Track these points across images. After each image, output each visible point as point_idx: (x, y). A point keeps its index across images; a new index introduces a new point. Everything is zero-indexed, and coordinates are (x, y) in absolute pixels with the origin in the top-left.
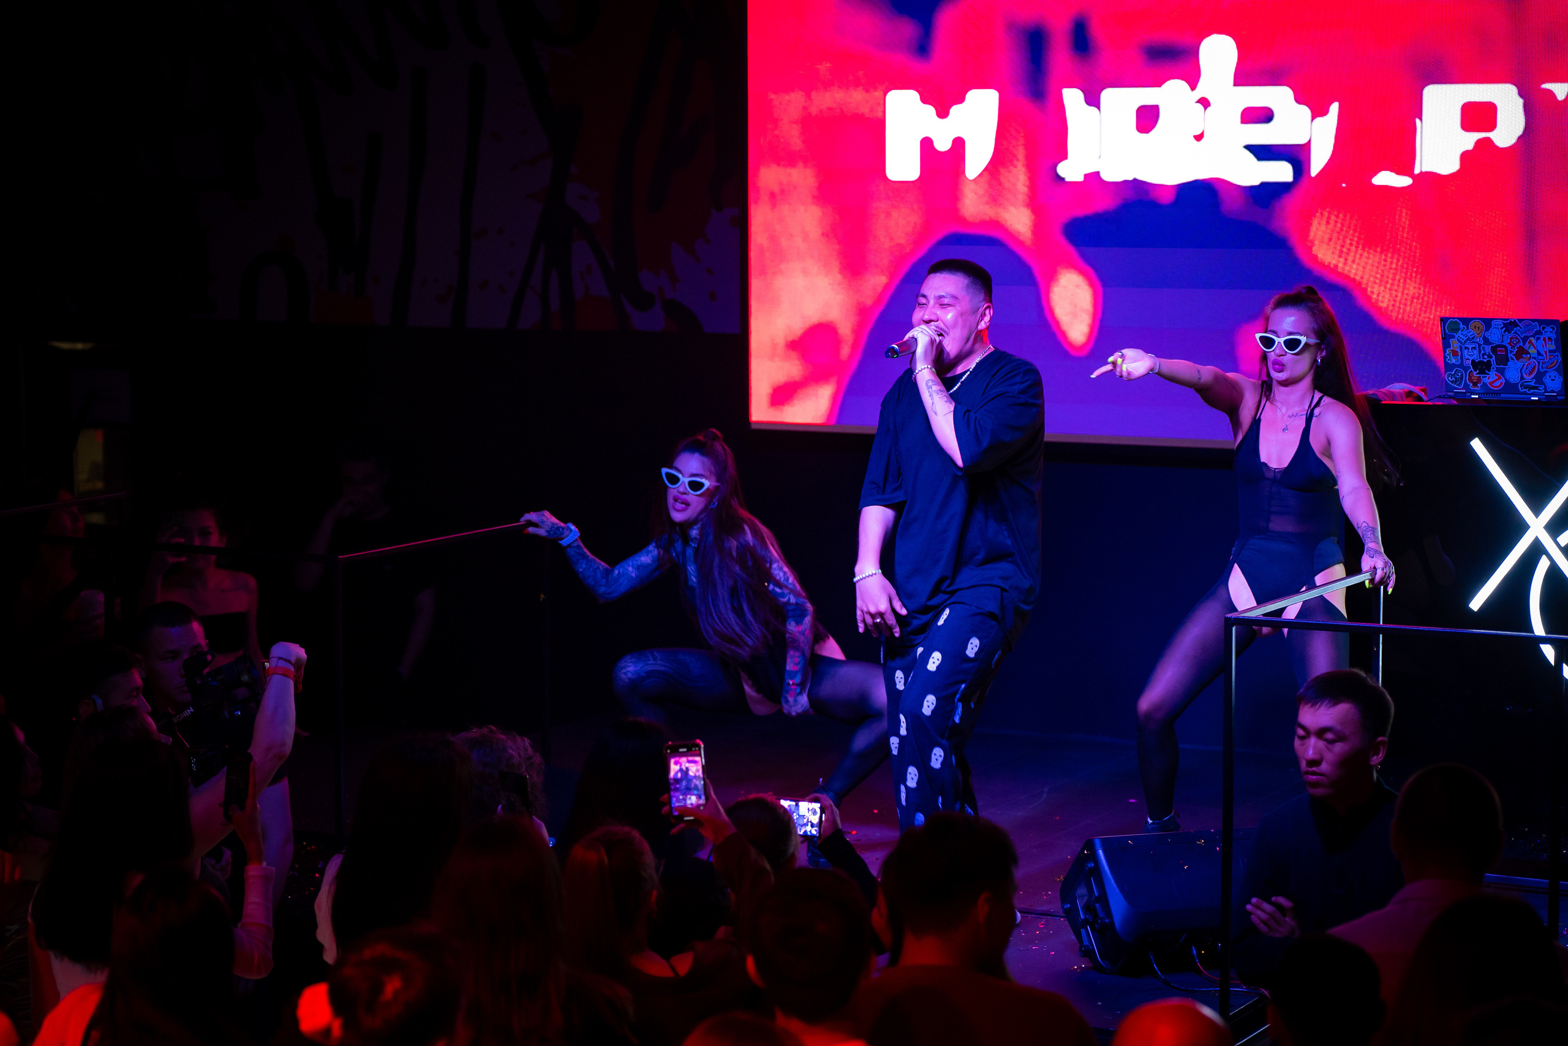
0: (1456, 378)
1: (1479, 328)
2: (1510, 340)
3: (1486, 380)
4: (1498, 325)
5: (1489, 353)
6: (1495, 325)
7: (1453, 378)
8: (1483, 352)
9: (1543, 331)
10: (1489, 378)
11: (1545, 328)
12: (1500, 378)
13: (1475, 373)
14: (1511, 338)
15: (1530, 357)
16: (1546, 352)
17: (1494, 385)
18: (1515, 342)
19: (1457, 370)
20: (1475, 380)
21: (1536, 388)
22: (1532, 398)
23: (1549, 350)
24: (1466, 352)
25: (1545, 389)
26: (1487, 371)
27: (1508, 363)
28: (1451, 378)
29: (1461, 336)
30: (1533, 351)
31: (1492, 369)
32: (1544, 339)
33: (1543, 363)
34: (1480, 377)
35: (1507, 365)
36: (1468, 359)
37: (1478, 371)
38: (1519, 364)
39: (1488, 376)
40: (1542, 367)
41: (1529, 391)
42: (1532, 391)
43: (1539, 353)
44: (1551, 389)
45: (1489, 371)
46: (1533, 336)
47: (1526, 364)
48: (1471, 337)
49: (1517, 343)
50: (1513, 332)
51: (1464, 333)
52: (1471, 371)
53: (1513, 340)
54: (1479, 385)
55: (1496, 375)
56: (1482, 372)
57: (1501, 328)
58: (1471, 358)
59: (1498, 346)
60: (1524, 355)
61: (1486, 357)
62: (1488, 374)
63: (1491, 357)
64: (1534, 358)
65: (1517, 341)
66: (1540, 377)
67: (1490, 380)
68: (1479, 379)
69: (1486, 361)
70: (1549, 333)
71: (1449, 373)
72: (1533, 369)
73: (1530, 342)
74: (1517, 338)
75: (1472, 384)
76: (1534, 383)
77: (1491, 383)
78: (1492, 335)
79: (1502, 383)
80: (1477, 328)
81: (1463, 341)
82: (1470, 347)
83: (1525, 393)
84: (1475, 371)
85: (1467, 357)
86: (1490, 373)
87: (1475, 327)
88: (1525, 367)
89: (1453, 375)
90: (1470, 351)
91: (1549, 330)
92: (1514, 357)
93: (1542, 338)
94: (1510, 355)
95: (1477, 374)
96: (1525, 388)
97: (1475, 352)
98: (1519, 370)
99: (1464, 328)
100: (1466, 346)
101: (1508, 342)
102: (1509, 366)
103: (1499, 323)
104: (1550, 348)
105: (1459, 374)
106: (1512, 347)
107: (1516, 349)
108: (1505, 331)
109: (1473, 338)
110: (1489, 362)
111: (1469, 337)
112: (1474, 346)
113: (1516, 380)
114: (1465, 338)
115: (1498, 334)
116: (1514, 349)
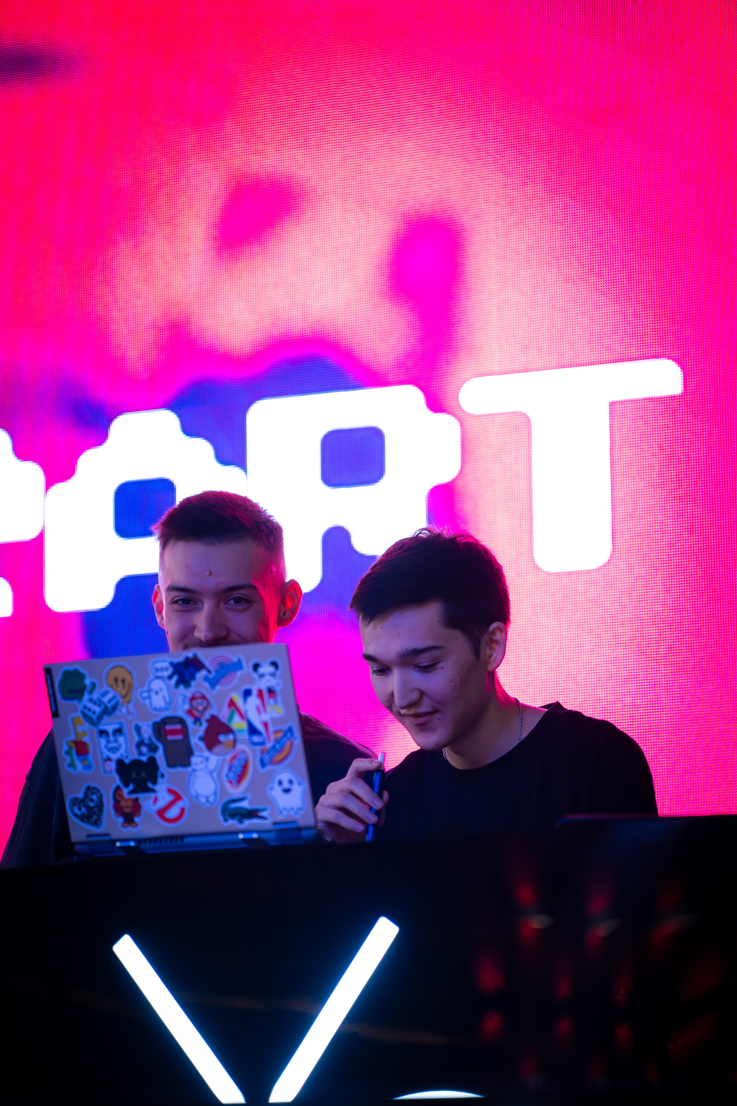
0: (88, 808)
1: (123, 681)
2: (191, 705)
3: (152, 807)
4: (162, 670)
5: (150, 739)
6: (157, 670)
7: (84, 810)
8: (136, 739)
9: (255, 675)
10: (156, 800)
11: (258, 665)
12: (178, 797)
13: (125, 791)
14: (193, 698)
15: (235, 741)
16: (264, 725)
17: (168, 815)
18: (201, 708)
19: (88, 788)
20: (127, 807)
21: (253, 813)
23: (274, 720)
24: (103, 741)
25: (273, 812)
26: (150, 785)
27: (194, 760)
28: (80, 809)
29: (90, 705)
30: (238, 724)
31: (160, 780)
32: (258, 695)
34: (137, 799)
35: (188, 764)
36: (109, 759)
37: (131, 787)
38: (214, 760)
39: (152, 795)
40: (261, 762)
41: (240, 822)
42: (247, 821)
43: (252, 730)
44: (284, 811)
45: (155, 782)
46: (235, 689)
47: (228, 757)
48: (109, 705)
49: (205, 709)
50: (193, 683)
51: (95, 696)
52: (118, 788)
53: (195, 703)
54: (138, 820)
55: (170, 791)
56: (142, 787)
57: (170, 677)
58: (115, 756)
59: (165, 721)
60: (222, 738)
61: (144, 749)
62: (153, 791)
63: (155, 749)
64: (243, 741)
65: (205, 703)
66: (259, 787)
67: (161, 804)
68: (137, 805)
69: (144, 759)
70: (268, 677)
71: (73, 796)
72: (245, 767)
73: (232, 703)
74: (204, 697)
75: (121, 820)
76: (250, 803)
77: (161, 813)
78: (153, 694)
79: (183, 810)
80: (120, 683)
81: (94, 717)
82: (110, 729)
83: (234, 828)
84: (126, 785)
85: (106, 753)
86: (157, 788)
87: (116, 680)
88: (225, 770)
89: (83, 800)
90: (112, 738)
91: (266, 669)
92: (202, 745)
93: (255, 692)
94: (195, 741)
95: (131, 792)
96: (233, 816)
97: (121, 739)
98: (215, 774)
99: (94, 685)
100: (102, 727)
101: (187, 707)
102: (193, 766)
103: (166, 664)
104: (275, 715)
105: (95, 797)
106: (197, 720)
107: (205, 725)
108: (178, 683)
109: (114, 708)
110: (152, 760)
111: (106, 707)
112: (117, 726)
113: (212, 799)
114: (98, 709)
115: (165, 692)
116: (201, 724)
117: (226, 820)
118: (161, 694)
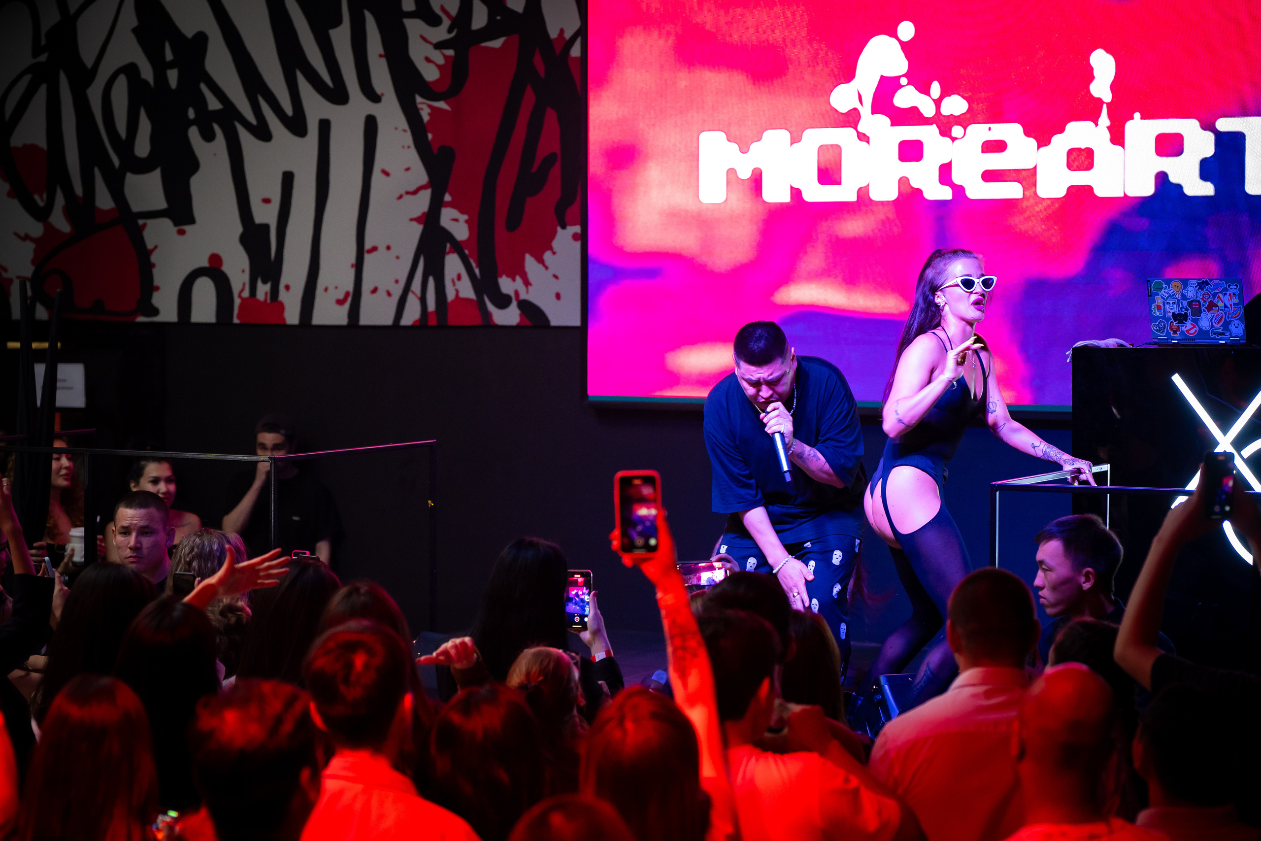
0: (1160, 328)
1: (1178, 287)
2: (1203, 296)
3: (1184, 329)
4: (1193, 284)
5: (1186, 307)
6: (1191, 284)
7: (1158, 328)
8: (1181, 306)
9: (1228, 289)
10: (1186, 327)
11: (1230, 285)
12: (1195, 327)
13: (1175, 323)
14: (1204, 294)
15: (1219, 309)
16: (1231, 305)
17: (1190, 332)
18: (1207, 298)
19: (1160, 321)
20: (1175, 328)
21: (1223, 334)
22: (1220, 342)
23: (1234, 303)
24: (1167, 306)
25: (1230, 334)
26: (1184, 322)
28: (1156, 328)
29: (1164, 294)
30: (1221, 304)
31: (1188, 320)
32: (1230, 295)
33: (1229, 314)
34: (1179, 326)
35: (1200, 316)
36: (1169, 312)
37: (1177, 322)
38: (1210, 315)
39: (1185, 325)
40: (1228, 317)
41: (1218, 336)
42: (1220, 336)
43: (1226, 306)
44: (1235, 334)
45: (1186, 321)
46: (1221, 292)
47: (1216, 314)
50: (1205, 289)
51: (1166, 291)
52: (1172, 322)
53: (1205, 296)
54: (1178, 333)
55: (1192, 324)
56: (1181, 322)
57: (1196, 287)
58: (1173, 311)
59: (1192, 301)
60: (1213, 308)
61: (1184, 310)
62: (1186, 324)
63: (1188, 310)
64: (1222, 310)
65: (1208, 296)
66: (1226, 325)
67: (1187, 329)
68: (1178, 328)
69: (1183, 313)
70: (1233, 289)
71: (1154, 323)
72: (1221, 319)
73: (1219, 297)
74: (1208, 294)
75: (1172, 332)
76: (1222, 330)
77: (1188, 331)
78: (1189, 292)
79: (1196, 331)
80: (1176, 287)
81: (1165, 298)
82: (1171, 302)
83: (1215, 339)
84: (1175, 321)
85: (1169, 310)
86: (1186, 323)
88: (1214, 318)
89: (1158, 325)
90: (1171, 305)
91: (1233, 287)
92: (1206, 310)
93: (1228, 294)
94: (1203, 308)
95: (1176, 324)
96: (1215, 334)
97: (1175, 306)
98: (1210, 320)
99: (1166, 287)
100: (1168, 301)
101: (1201, 297)
102: (1202, 316)
103: (1194, 282)
104: (1235, 302)
105: (1162, 324)
106: (1204, 301)
107: (1208, 303)
108: (1199, 289)
109: (1173, 295)
110: (1186, 314)
111: (1170, 294)
112: (1174, 301)
113: (1207, 328)
114: (1167, 295)
115: (1194, 291)
116: (1206, 303)
117: (1212, 335)
118: (1192, 292)
